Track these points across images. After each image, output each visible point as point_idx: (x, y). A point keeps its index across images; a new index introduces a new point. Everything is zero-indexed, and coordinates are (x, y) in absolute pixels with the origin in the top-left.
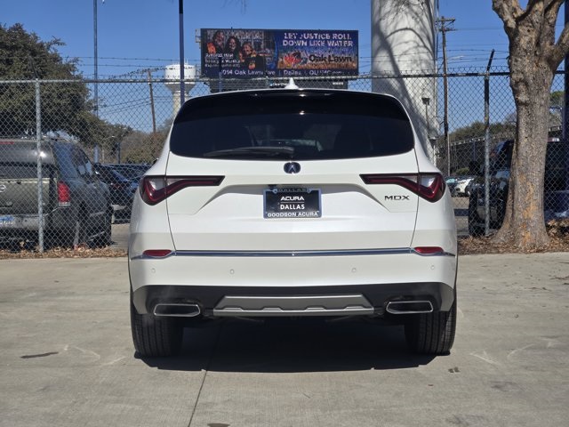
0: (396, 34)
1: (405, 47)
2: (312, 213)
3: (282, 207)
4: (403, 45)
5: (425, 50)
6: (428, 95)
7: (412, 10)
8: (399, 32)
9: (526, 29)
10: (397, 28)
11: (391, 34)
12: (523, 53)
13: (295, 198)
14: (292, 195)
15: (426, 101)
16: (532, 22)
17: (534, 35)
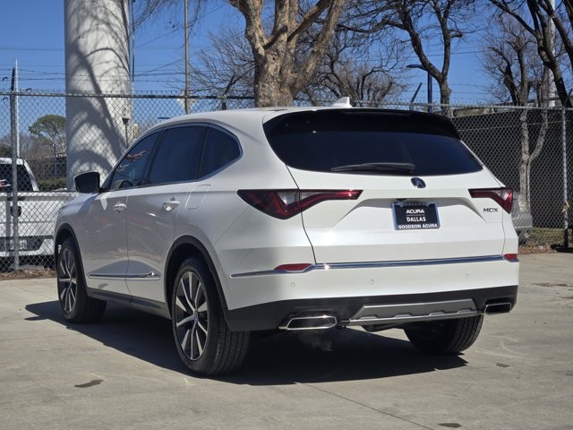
0: (97, 53)
1: (107, 67)
2: (432, 225)
3: (408, 219)
4: (104, 64)
5: (124, 71)
6: (128, 116)
7: (112, 30)
8: (100, 52)
9: (272, 57)
10: (98, 48)
11: (92, 53)
12: (271, 80)
13: (418, 211)
14: (415, 208)
15: (125, 121)
16: (277, 51)
17: (279, 64)
